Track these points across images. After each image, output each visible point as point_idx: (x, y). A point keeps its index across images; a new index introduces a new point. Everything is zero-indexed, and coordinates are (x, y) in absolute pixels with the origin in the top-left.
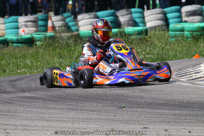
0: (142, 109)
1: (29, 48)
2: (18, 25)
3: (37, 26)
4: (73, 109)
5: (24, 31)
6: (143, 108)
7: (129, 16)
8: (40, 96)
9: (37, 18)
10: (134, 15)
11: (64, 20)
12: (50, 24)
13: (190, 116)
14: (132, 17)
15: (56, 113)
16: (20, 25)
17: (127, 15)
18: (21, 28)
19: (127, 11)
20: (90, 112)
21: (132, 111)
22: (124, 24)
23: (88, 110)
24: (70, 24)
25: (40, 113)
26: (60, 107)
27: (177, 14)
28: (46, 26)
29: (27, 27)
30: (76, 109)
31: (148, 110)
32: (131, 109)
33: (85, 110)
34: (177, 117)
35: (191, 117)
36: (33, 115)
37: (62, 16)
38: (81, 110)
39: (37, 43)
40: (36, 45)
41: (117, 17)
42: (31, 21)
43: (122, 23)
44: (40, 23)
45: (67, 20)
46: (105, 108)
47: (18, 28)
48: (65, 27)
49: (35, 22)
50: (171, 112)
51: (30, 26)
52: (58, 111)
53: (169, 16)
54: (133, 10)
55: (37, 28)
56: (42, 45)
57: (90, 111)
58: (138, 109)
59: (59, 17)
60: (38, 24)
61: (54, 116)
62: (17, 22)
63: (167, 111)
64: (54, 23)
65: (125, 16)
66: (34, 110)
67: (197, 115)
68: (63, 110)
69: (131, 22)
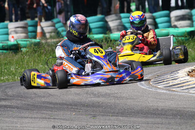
0: (115, 117)
1: (15, 55)
2: (8, 31)
3: (27, 32)
4: (46, 118)
5: (13, 37)
6: (117, 116)
7: (119, 21)
8: (15, 105)
9: (27, 24)
10: (124, 20)
11: (53, 25)
12: (39, 30)
13: (162, 124)
14: (121, 22)
15: (29, 123)
16: (10, 31)
17: (117, 20)
18: (11, 34)
19: (117, 16)
20: (62, 121)
21: (105, 120)
22: (113, 29)
23: (61, 119)
24: (60, 29)
25: (13, 123)
26: (33, 116)
27: (166, 19)
28: (35, 32)
29: (16, 32)
30: (49, 118)
31: (121, 118)
32: (105, 117)
33: (58, 119)
34: (149, 125)
35: (163, 126)
36: (5, 125)
37: (52, 22)
38: (54, 119)
39: (22, 49)
40: (21, 51)
41: (106, 22)
42: (21, 27)
43: (112, 28)
44: (30, 29)
45: (57, 25)
46: (79, 116)
47: (7, 34)
48: (54, 32)
49: (25, 28)
50: (144, 120)
51: (20, 32)
52: (31, 120)
53: (158, 20)
54: (122, 15)
55: (27, 33)
56: (28, 52)
57: (64, 119)
58: (111, 118)
59: (49, 23)
60: (27, 30)
61: (26, 125)
62: (7, 28)
63: (140, 119)
64: (44, 29)
65: (114, 21)
66: (7, 119)
67: (169, 123)
68: (36, 119)
69: (120, 27)
